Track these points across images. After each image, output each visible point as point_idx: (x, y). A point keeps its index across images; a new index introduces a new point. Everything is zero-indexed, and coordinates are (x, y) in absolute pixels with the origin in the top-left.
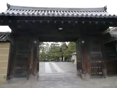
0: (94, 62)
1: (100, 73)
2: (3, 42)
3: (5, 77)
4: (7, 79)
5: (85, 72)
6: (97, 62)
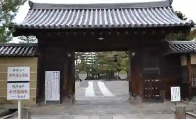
0: (149, 81)
1: (157, 96)
3: (34, 99)
4: (37, 102)
5: (134, 94)
6: (153, 81)
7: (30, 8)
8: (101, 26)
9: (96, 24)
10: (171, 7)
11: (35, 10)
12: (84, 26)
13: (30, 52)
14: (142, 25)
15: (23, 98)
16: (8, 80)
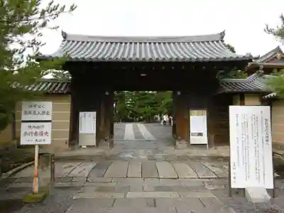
2: (62, 94)
3: (66, 143)
7: (63, 39)
8: (144, 59)
9: (138, 56)
10: (222, 41)
11: (69, 41)
12: (124, 59)
13: (62, 89)
14: (191, 59)
15: (42, 143)
16: (23, 119)
